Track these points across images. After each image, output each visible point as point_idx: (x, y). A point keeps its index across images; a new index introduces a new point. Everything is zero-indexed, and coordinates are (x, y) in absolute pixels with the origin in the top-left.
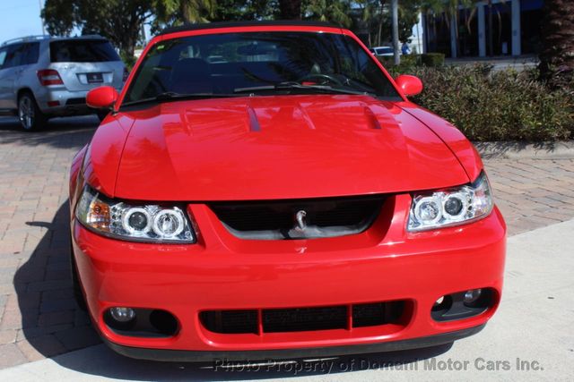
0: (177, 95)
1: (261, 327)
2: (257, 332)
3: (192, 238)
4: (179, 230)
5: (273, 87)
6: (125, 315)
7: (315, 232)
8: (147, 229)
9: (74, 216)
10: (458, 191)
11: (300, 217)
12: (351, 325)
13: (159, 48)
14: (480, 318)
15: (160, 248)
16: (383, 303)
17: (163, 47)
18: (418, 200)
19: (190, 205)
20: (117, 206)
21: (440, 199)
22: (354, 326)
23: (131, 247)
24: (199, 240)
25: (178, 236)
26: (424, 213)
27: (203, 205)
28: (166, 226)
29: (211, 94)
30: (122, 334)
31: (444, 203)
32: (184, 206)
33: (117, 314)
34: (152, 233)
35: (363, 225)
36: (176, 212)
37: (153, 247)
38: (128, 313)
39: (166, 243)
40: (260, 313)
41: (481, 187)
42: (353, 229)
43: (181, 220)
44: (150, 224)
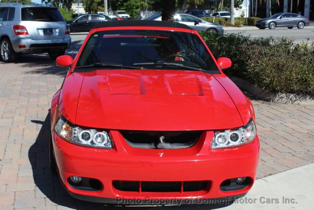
0: (104, 65)
1: (140, 189)
2: (138, 191)
3: (111, 146)
4: (105, 142)
5: (153, 63)
6: (77, 179)
7: (168, 146)
8: (90, 140)
9: (54, 130)
10: (237, 130)
11: (161, 139)
12: (182, 190)
13: (95, 36)
14: (244, 190)
15: (96, 150)
16: (199, 182)
17: (97, 35)
18: (217, 134)
19: (111, 131)
20: (77, 128)
21: (228, 134)
22: (184, 191)
23: (82, 148)
24: (114, 147)
25: (104, 145)
26: (220, 140)
27: (117, 132)
28: (99, 139)
29: (121, 66)
30: (75, 188)
31: (229, 136)
32: (108, 131)
33: (73, 179)
34: (92, 142)
35: (191, 143)
36: (104, 134)
37: (92, 149)
38: (78, 179)
39: (99, 148)
40: (140, 183)
41: (249, 128)
42: (186, 145)
43: (106, 137)
44: (91, 138)
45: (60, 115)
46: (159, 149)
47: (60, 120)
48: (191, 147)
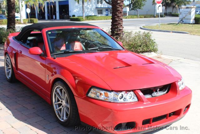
13: (49, 33)
18: (178, 83)
27: (139, 90)
31: (181, 83)
36: (132, 93)
43: (133, 95)
44: (124, 97)
45: (90, 87)
46: (154, 97)
47: (92, 89)
48: (167, 92)
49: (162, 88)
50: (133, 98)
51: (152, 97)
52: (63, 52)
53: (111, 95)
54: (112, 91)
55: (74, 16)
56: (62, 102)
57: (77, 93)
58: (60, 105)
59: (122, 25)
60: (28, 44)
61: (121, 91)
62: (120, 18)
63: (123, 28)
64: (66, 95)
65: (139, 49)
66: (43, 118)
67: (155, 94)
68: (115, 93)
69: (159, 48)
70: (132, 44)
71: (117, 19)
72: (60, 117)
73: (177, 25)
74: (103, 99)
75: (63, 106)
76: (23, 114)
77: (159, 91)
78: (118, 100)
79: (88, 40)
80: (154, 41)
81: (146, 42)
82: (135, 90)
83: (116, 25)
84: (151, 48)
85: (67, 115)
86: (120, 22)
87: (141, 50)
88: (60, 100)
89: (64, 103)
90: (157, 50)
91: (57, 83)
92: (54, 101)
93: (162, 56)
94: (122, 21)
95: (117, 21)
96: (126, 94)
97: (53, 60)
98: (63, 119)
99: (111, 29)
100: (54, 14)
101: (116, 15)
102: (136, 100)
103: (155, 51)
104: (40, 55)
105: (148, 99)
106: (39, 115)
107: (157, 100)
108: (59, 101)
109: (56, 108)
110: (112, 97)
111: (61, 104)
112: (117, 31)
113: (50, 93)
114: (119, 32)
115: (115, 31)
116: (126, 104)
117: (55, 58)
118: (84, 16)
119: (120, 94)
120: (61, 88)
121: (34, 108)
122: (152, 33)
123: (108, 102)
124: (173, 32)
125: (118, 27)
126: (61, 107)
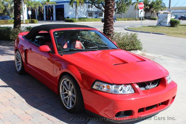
8: (122, 91)
17: (57, 33)
19: (134, 84)
25: (130, 92)
43: (130, 88)
44: (123, 89)
45: (95, 80)
46: (147, 89)
47: (96, 83)
48: (157, 86)
49: (154, 82)
50: (131, 90)
51: (146, 89)
52: (69, 50)
53: (113, 88)
54: (114, 84)
55: (68, 18)
56: (68, 92)
57: (82, 86)
58: (66, 95)
59: (112, 27)
60: (36, 42)
61: (121, 85)
62: (111, 21)
63: (114, 29)
64: (73, 87)
65: (127, 48)
66: (51, 105)
67: (148, 87)
68: (116, 86)
69: (144, 47)
70: (121, 43)
71: (109, 22)
72: (66, 105)
73: (156, 27)
74: (106, 91)
75: (69, 96)
76: (33, 102)
77: (151, 84)
78: (119, 92)
79: (86, 40)
80: (140, 41)
81: (132, 42)
82: (132, 84)
83: (108, 27)
84: (137, 47)
85: (73, 103)
86: (111, 25)
87: (129, 48)
88: (67, 91)
89: (70, 93)
90: (142, 48)
91: (64, 76)
92: (61, 91)
93: (146, 54)
94: (113, 24)
95: (109, 23)
96: (125, 87)
97: (61, 57)
98: (69, 107)
99: (103, 30)
100: (51, 16)
101: (108, 18)
102: (133, 91)
103: (140, 49)
104: (49, 53)
105: (143, 91)
106: (48, 103)
107: (149, 92)
108: (65, 91)
109: (63, 98)
110: (113, 89)
111: (68, 94)
112: (109, 32)
113: (57, 85)
114: (110, 33)
115: (107, 32)
116: (125, 95)
117: (62, 55)
118: (77, 18)
119: (120, 87)
120: (68, 80)
121: (42, 97)
122: (138, 34)
123: (110, 93)
124: (153, 33)
125: (109, 29)
126: (67, 97)
